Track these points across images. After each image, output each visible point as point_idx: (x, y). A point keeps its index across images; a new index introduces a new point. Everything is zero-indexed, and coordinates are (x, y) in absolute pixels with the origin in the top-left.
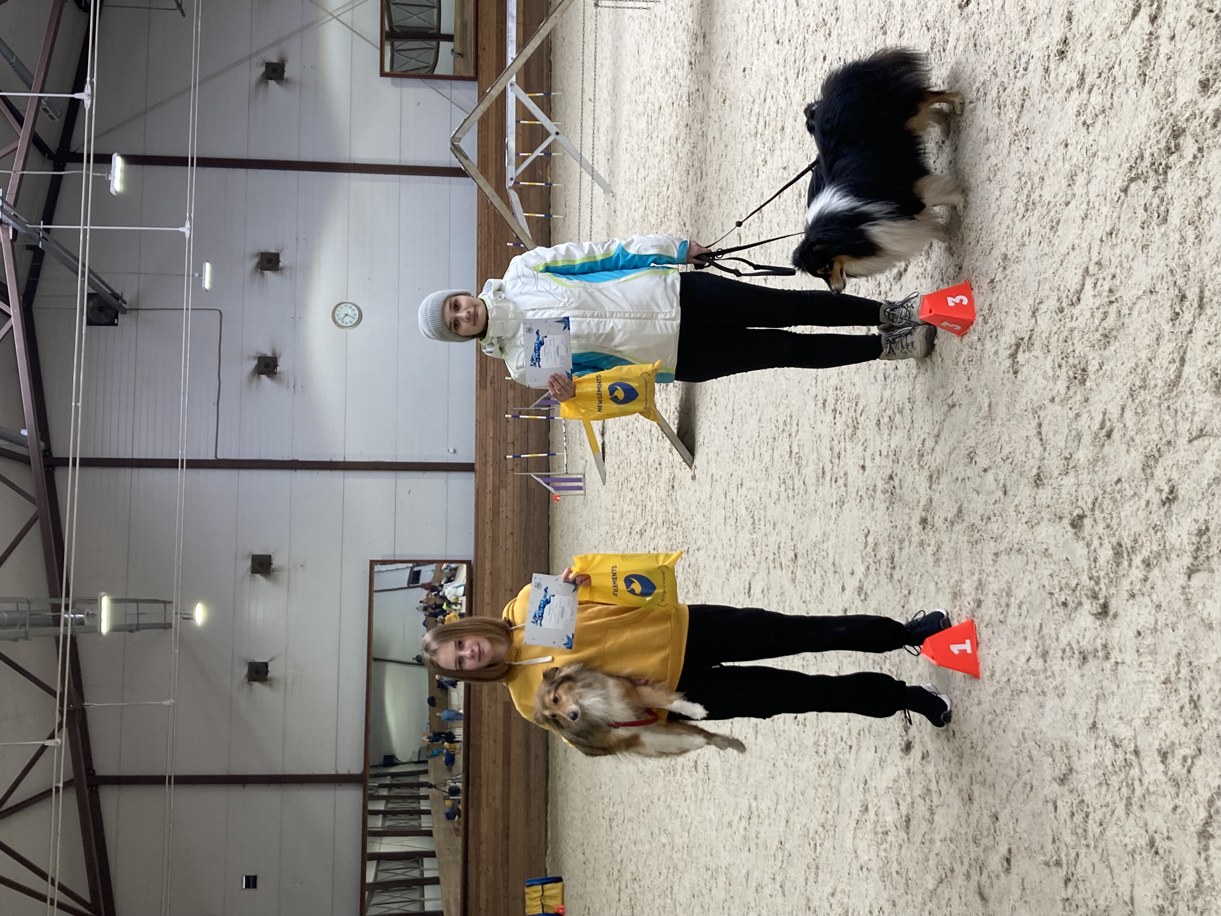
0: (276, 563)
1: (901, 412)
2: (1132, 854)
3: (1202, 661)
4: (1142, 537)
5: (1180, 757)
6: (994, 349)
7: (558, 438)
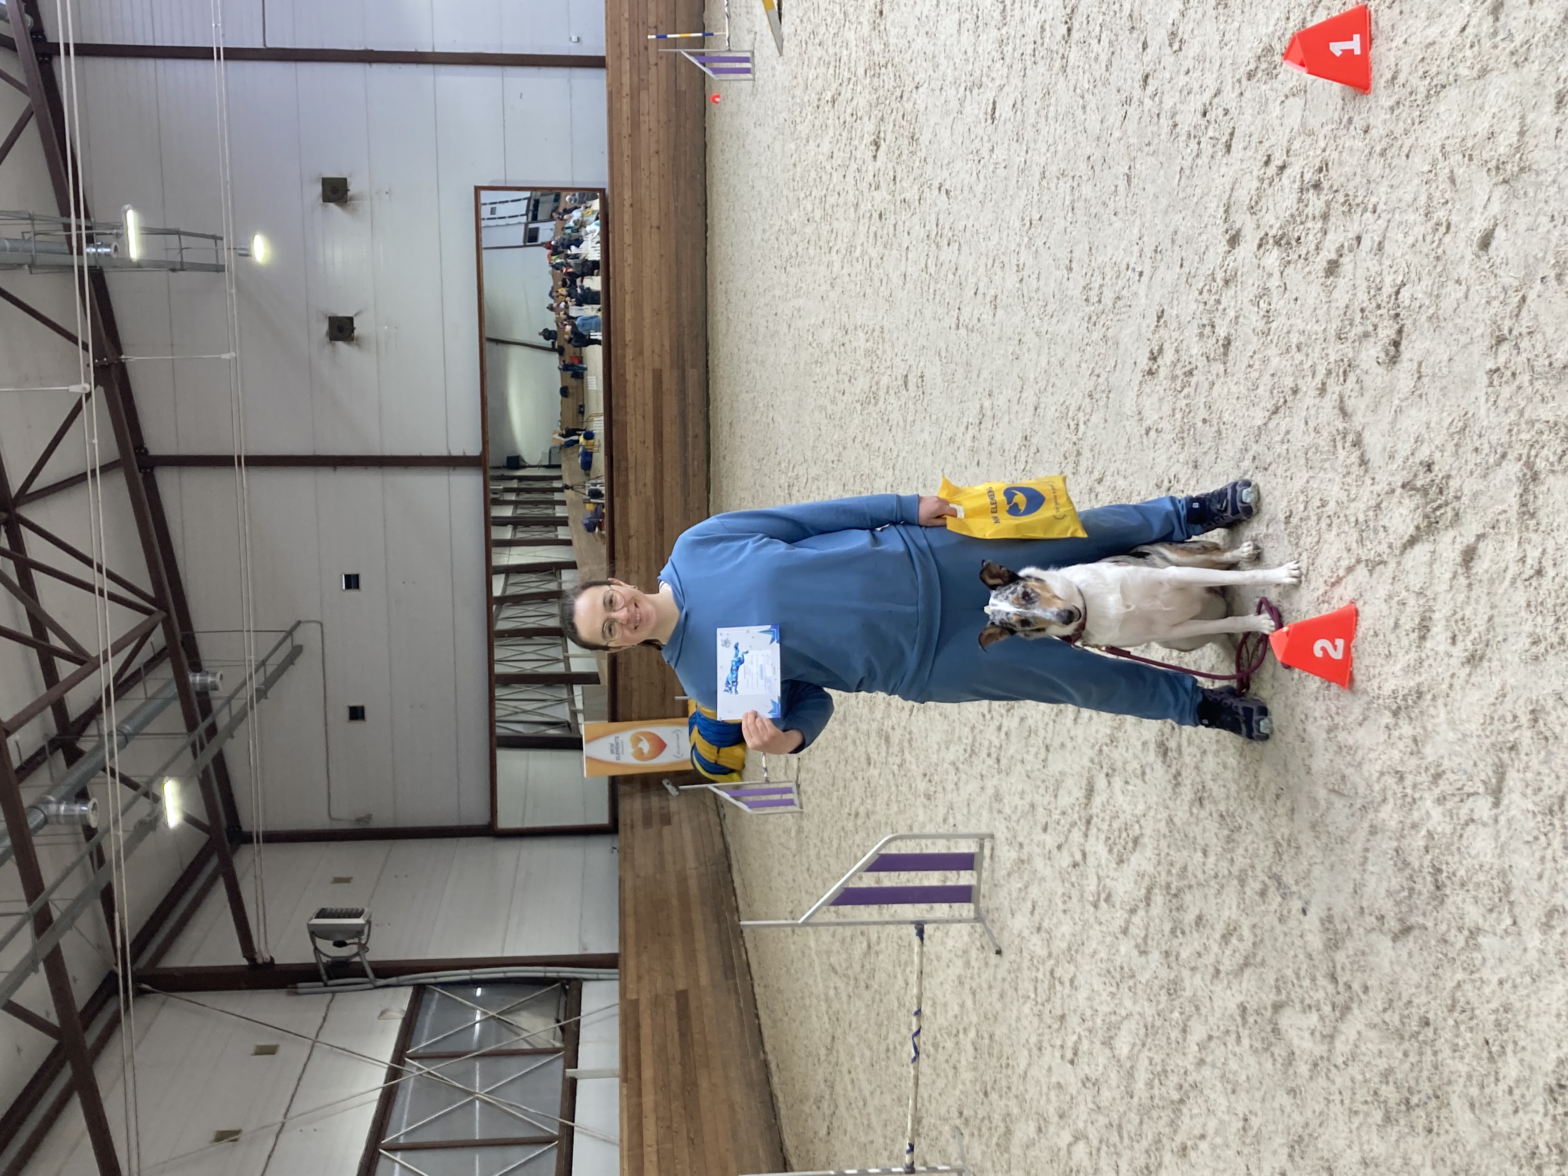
0: (353, 188)
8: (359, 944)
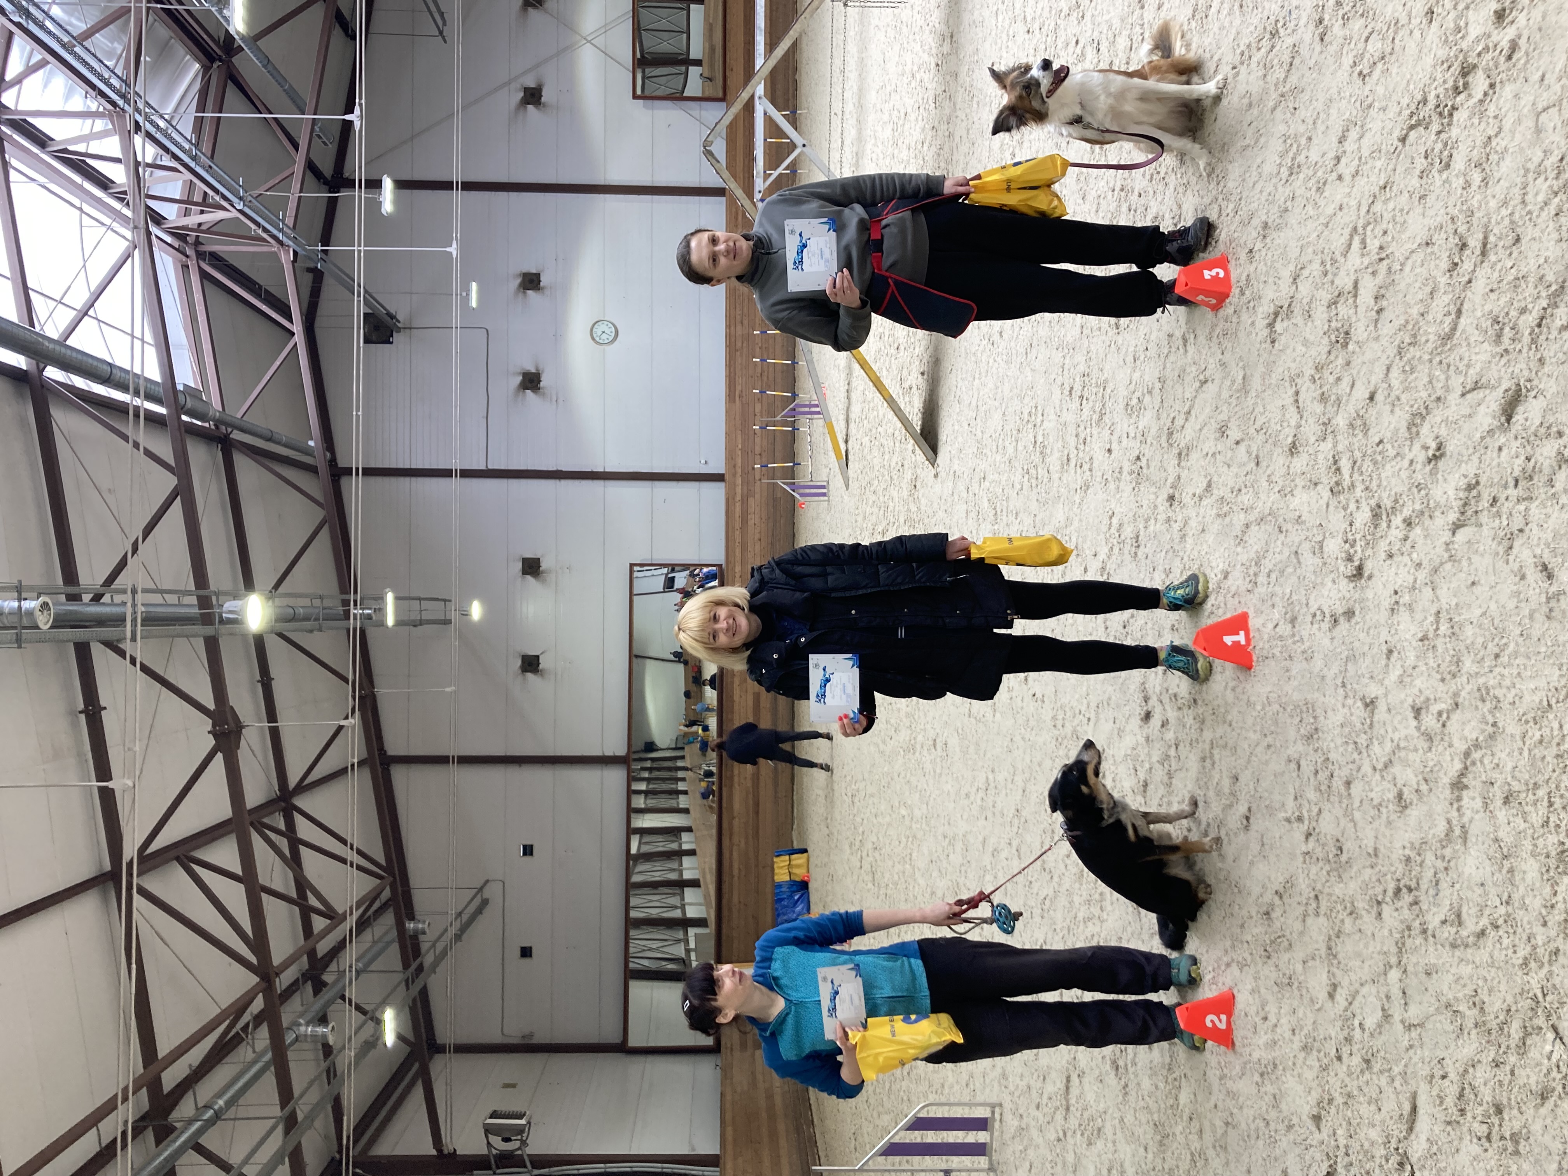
0: (544, 565)
1: (1150, 392)
2: (1378, 807)
3: (1463, 617)
4: (1404, 496)
5: (1435, 712)
6: (1250, 322)
7: (803, 448)
8: (521, 1140)
